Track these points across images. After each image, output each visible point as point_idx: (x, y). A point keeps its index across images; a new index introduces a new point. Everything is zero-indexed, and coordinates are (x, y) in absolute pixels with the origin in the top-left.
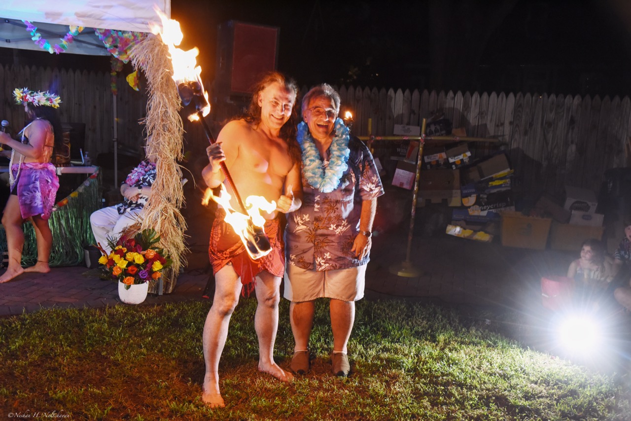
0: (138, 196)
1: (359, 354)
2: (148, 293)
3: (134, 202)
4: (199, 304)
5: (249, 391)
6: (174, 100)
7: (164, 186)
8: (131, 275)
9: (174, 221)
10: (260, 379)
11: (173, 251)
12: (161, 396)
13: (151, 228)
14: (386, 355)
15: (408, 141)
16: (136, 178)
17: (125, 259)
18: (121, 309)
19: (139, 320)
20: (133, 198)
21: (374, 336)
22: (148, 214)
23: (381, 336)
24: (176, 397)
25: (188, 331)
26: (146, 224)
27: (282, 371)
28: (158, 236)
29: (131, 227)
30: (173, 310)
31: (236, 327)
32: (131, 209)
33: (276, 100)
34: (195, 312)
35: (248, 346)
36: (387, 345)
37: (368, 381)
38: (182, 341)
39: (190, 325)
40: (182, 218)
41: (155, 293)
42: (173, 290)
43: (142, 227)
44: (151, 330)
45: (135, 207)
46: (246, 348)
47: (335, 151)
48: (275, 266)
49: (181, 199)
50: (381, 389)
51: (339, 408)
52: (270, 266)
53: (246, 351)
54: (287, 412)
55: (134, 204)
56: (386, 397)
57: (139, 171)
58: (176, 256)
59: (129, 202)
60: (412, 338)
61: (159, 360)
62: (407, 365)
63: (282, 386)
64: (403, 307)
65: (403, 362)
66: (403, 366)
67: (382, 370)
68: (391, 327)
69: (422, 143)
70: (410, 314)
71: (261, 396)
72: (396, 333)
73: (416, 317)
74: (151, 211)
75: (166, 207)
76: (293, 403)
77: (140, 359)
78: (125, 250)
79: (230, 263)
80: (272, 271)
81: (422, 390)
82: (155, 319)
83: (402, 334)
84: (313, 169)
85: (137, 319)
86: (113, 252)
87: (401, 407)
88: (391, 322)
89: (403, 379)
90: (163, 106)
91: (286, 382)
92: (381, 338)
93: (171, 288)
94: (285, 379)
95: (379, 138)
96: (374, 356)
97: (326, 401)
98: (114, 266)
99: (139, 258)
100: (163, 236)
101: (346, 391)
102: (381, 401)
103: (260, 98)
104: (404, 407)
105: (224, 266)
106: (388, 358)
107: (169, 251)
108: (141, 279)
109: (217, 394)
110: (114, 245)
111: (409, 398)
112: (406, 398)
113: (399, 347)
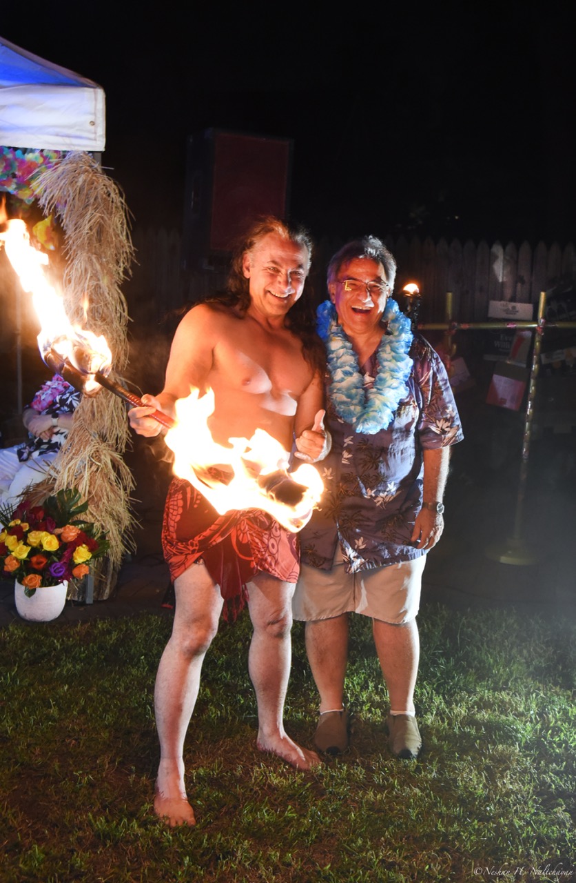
0: (52, 431)
1: (436, 714)
2: (67, 600)
3: (45, 441)
4: (155, 620)
5: (239, 790)
6: (111, 266)
7: (94, 414)
8: (35, 572)
9: (113, 475)
10: (260, 767)
11: (111, 526)
12: (79, 803)
13: (72, 487)
14: (484, 715)
15: (514, 331)
16: (50, 399)
17: (26, 544)
18: (18, 633)
19: (50, 652)
20: (43, 434)
21: (462, 676)
22: (68, 464)
23: (475, 677)
24: (106, 806)
25: (134, 671)
26: (64, 479)
27: (299, 749)
28: (83, 502)
29: (38, 485)
30: (109, 632)
31: (220, 662)
32: (41, 454)
33: (274, 266)
34: (147, 635)
35: (240, 700)
36: (486, 695)
37: (455, 768)
38: (122, 691)
39: (139, 660)
40: (125, 470)
41: (80, 600)
42: (111, 595)
43: (56, 486)
44: (68, 670)
45: (48, 449)
46: (236, 703)
47: (387, 360)
48: (283, 564)
49: (125, 436)
50: (478, 784)
51: (404, 826)
52: (273, 564)
53: (236, 711)
54: (307, 834)
55: (46, 443)
56: (489, 802)
57: (54, 386)
58: (115, 536)
59: (36, 440)
60: (530, 680)
61: (81, 730)
62: (523, 736)
63: (299, 781)
64: (511, 621)
65: (517, 731)
66: (517, 738)
67: (480, 745)
68: (491, 661)
69: (539, 334)
70: (525, 635)
71: (262, 801)
72: (501, 670)
73: (534, 641)
74: (72, 458)
75: (98, 451)
76: (319, 817)
77: (45, 730)
78: (26, 526)
79: (201, 561)
80: (276, 572)
81: (553, 786)
82: (77, 649)
83: (511, 673)
84: (348, 389)
85: (44, 649)
86: (6, 531)
87: (517, 823)
88: (491, 651)
89: (518, 764)
90: (91, 277)
91: (306, 771)
92: (476, 681)
93: (107, 591)
94: (305, 766)
95: (464, 326)
96: (464, 717)
97: (379, 811)
98: (7, 555)
99: (49, 542)
100: (93, 500)
101: (417, 790)
102: (480, 810)
103: (247, 264)
104: (522, 823)
105: (190, 565)
106: (488, 722)
107: (103, 527)
108: (53, 578)
109: (180, 799)
110: (6, 518)
111: (530, 803)
112: (526, 803)
113: (507, 698)
